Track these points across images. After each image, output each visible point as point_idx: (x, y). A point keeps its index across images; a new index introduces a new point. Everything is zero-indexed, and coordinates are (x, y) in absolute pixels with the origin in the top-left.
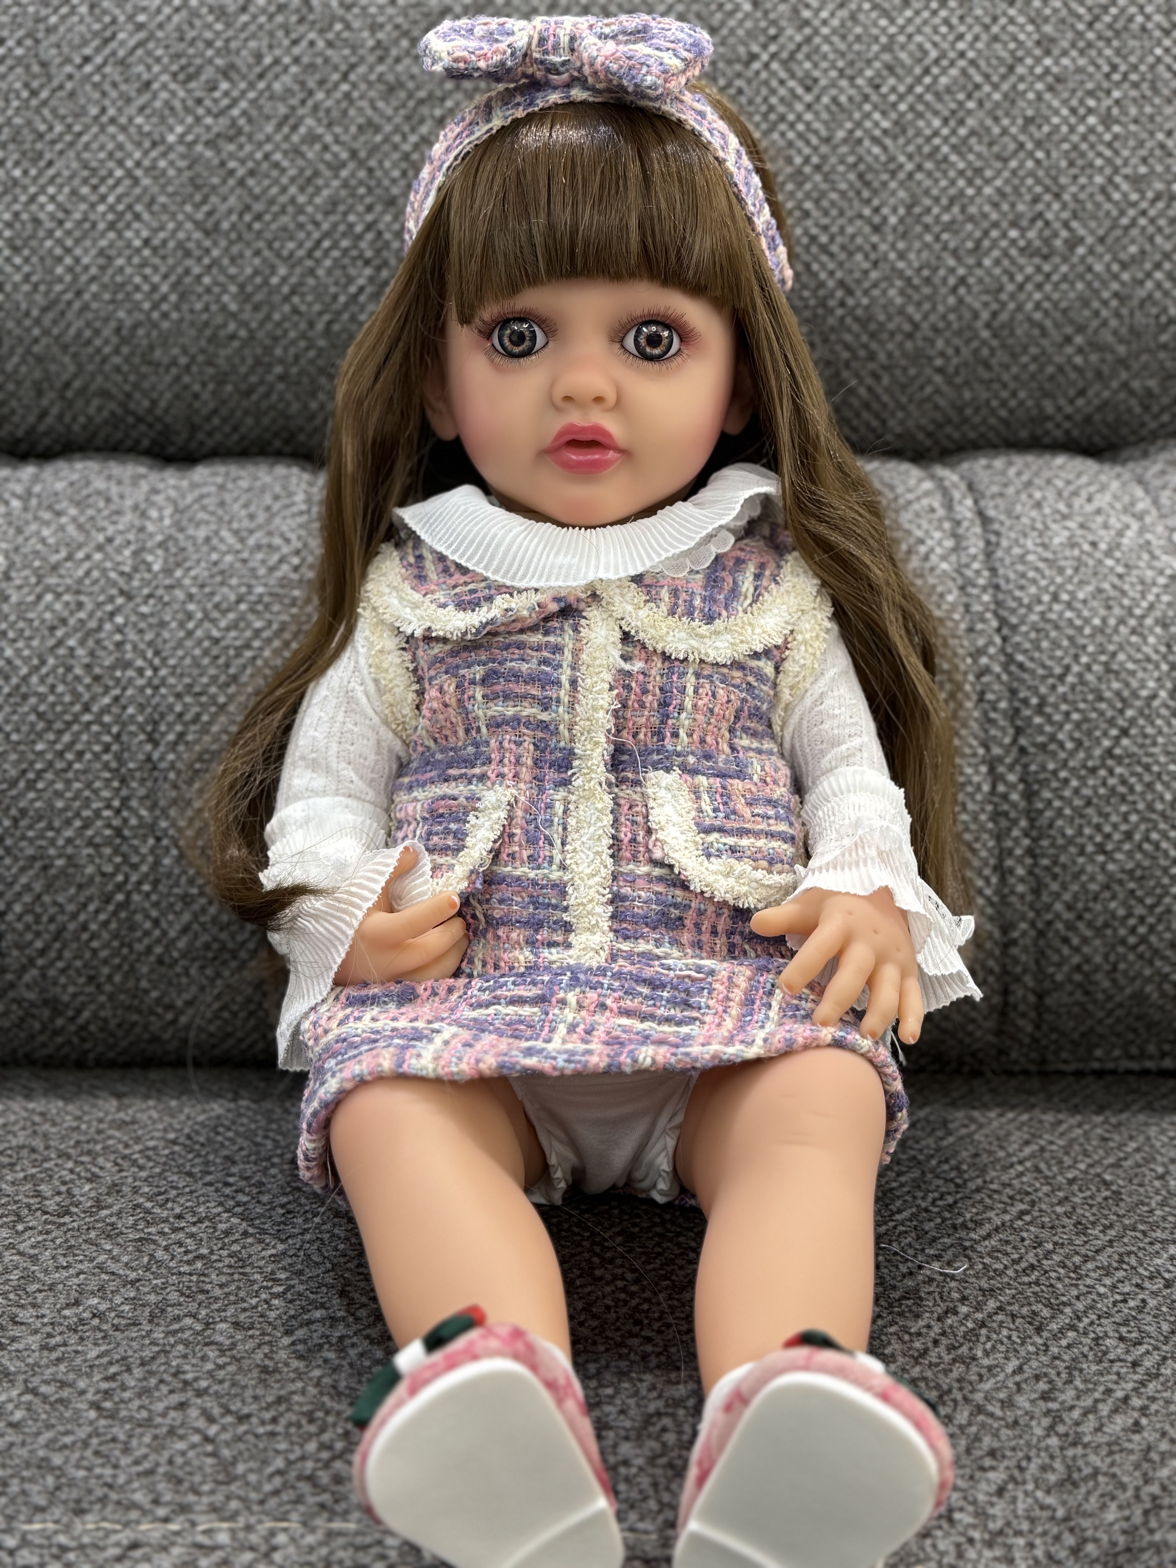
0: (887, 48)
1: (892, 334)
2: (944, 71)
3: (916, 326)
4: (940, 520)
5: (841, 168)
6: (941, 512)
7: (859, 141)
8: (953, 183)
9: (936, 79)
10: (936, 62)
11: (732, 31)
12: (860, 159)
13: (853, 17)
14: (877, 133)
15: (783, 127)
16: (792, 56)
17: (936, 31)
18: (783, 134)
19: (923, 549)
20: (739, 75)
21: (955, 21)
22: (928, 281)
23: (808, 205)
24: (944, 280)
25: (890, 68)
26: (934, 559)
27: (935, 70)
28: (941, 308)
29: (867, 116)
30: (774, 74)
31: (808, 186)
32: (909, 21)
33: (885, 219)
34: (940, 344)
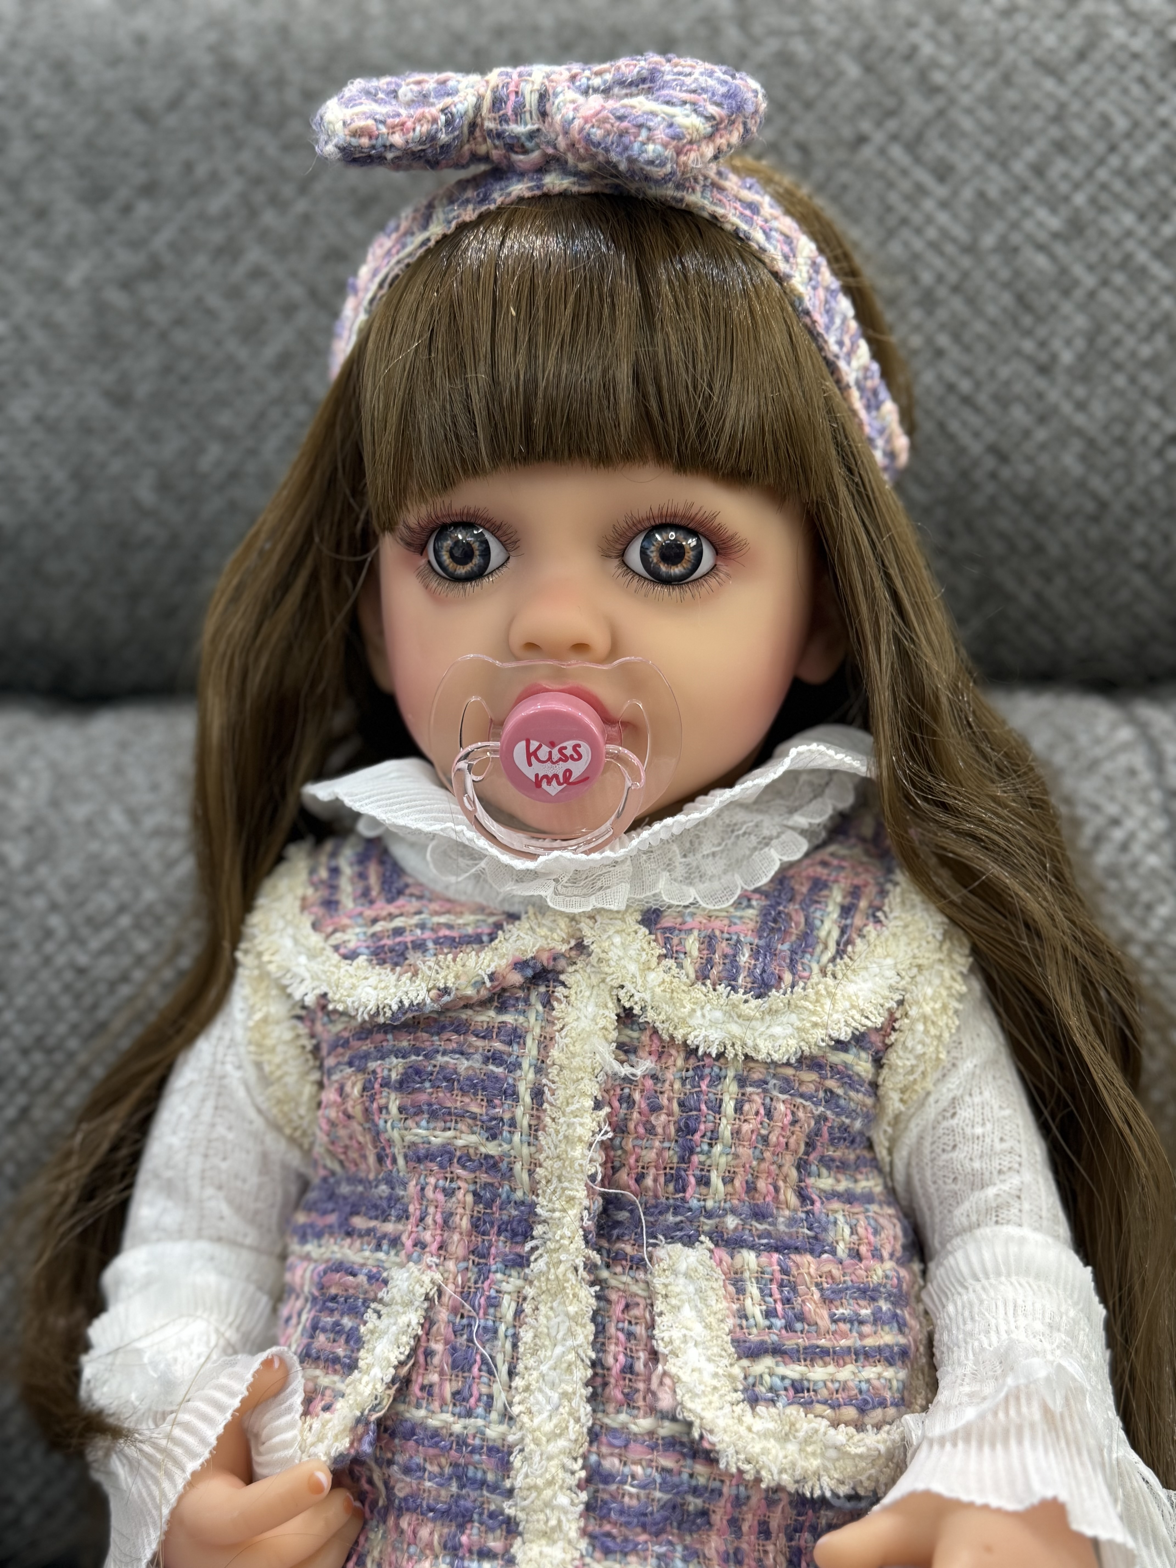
0: (1057, 119)
1: (1068, 518)
2: (1138, 147)
3: (1103, 505)
4: (1145, 790)
5: (990, 288)
6: (1146, 776)
7: (1016, 250)
8: (1154, 302)
9: (1126, 160)
10: (1128, 135)
11: (834, 107)
12: (1018, 274)
13: (1007, 79)
14: (1042, 236)
15: (906, 233)
16: (919, 137)
17: (1125, 91)
18: (906, 245)
19: (1118, 834)
20: (843, 165)
21: (1152, 76)
22: (1121, 441)
23: (943, 340)
24: (1144, 440)
25: (1061, 147)
26: (1137, 849)
27: (1126, 147)
28: (1141, 480)
29: (1027, 213)
30: (891, 162)
31: (942, 314)
32: (1087, 81)
33: (1054, 358)
34: (1140, 529)
